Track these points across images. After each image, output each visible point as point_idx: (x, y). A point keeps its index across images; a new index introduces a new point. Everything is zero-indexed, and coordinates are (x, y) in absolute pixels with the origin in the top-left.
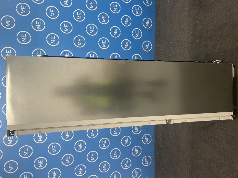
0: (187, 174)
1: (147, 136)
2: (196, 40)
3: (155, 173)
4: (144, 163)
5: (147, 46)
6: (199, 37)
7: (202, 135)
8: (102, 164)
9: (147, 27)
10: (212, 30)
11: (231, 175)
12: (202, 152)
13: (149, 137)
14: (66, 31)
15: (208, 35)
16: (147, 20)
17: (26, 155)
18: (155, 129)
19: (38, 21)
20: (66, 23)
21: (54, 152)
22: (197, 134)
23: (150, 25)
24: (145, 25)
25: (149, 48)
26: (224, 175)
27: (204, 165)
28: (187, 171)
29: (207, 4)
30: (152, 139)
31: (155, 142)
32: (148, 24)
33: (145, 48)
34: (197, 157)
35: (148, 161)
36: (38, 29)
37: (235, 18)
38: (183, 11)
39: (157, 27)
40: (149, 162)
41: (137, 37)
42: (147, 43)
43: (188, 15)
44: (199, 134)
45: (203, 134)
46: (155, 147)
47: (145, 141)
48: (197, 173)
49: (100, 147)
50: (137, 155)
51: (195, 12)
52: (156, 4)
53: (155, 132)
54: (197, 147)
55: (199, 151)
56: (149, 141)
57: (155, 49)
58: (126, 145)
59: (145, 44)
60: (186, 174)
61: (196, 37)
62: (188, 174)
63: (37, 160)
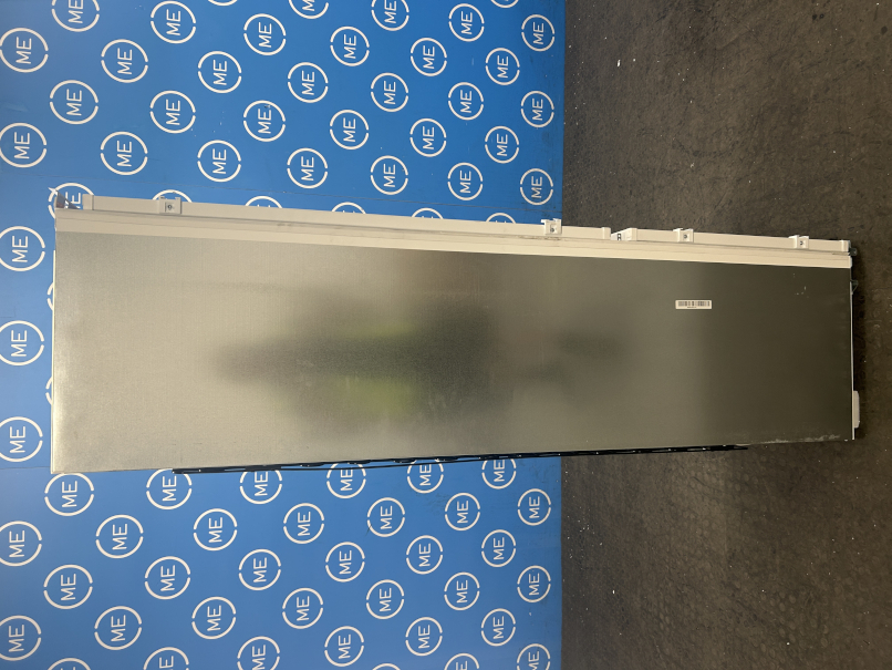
0: (662, 617)
1: (534, 495)
2: (686, 164)
3: (563, 629)
4: (526, 591)
5: (536, 185)
6: (696, 153)
7: (706, 475)
8: (376, 591)
9: (537, 121)
10: (733, 128)
11: (792, 599)
12: (705, 533)
13: (544, 500)
14: (264, 134)
15: (722, 146)
16: (538, 97)
17: (120, 549)
18: (563, 473)
19: (174, 99)
20: (264, 108)
21: (215, 542)
22: (693, 474)
23: (545, 117)
24: (530, 115)
25: (544, 195)
26: (771, 602)
27: (711, 576)
28: (661, 605)
29: (718, 47)
30: (552, 506)
31: (564, 519)
32: (540, 111)
33: (529, 193)
34: (692, 552)
35: (538, 585)
36: (173, 124)
37: (795, 91)
38: (648, 69)
39: (571, 124)
40: (542, 590)
41: (502, 157)
42: (537, 175)
43: (663, 82)
44: (699, 474)
45: (708, 473)
46: (564, 536)
47: (527, 514)
48: (693, 606)
49: (371, 529)
50: (499, 561)
51: (684, 73)
52: (566, 46)
53: (563, 482)
54: (692, 516)
55: (699, 531)
56: (542, 514)
57: (564, 197)
58: (463, 524)
59: (528, 179)
60: (658, 617)
61: (688, 152)
62: (665, 615)
63: (157, 569)
